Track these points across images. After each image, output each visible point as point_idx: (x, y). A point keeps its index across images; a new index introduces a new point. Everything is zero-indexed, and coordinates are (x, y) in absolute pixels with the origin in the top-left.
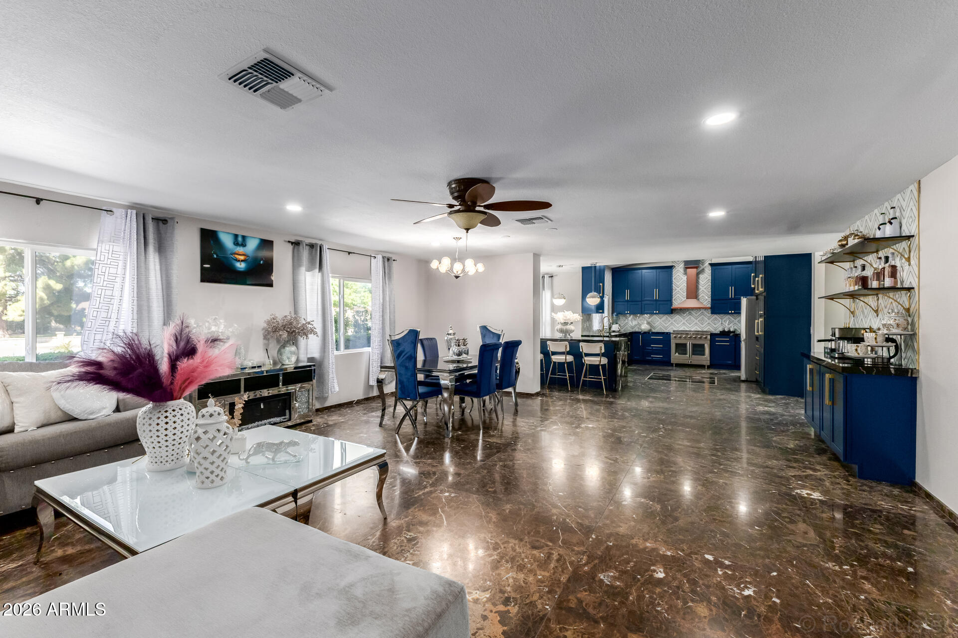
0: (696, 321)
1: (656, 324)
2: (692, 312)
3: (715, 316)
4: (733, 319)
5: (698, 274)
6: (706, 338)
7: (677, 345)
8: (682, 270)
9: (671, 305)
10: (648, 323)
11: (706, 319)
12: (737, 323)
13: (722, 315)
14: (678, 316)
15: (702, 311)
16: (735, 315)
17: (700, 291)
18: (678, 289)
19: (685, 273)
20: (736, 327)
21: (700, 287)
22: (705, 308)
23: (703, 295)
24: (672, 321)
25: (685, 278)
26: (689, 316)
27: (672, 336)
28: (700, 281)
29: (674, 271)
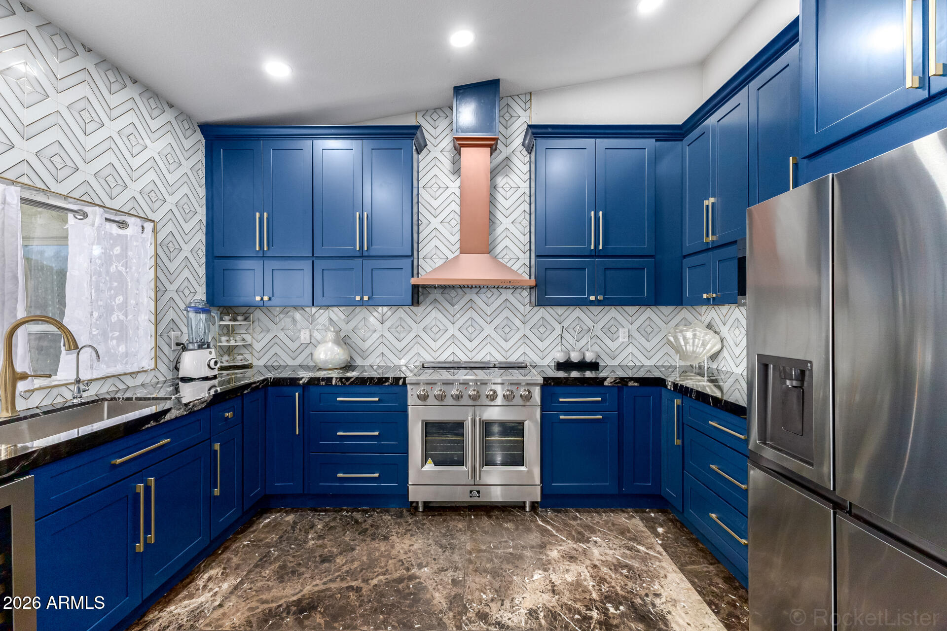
0: (488, 330)
1: (369, 343)
2: (476, 298)
3: (542, 311)
4: (590, 324)
5: (494, 173)
6: (529, 397)
7: (429, 427)
8: (446, 162)
9: (414, 270)
10: (344, 341)
11: (517, 322)
12: (600, 334)
13: (560, 310)
14: (435, 313)
15: (507, 294)
16: (596, 309)
17: (500, 229)
18: (435, 222)
19: (457, 171)
20: (596, 348)
21: (499, 216)
22: (513, 286)
23: (507, 242)
24: (417, 329)
25: (454, 186)
26: (471, 313)
27: (413, 394)
28: (500, 198)
29: (424, 161)
